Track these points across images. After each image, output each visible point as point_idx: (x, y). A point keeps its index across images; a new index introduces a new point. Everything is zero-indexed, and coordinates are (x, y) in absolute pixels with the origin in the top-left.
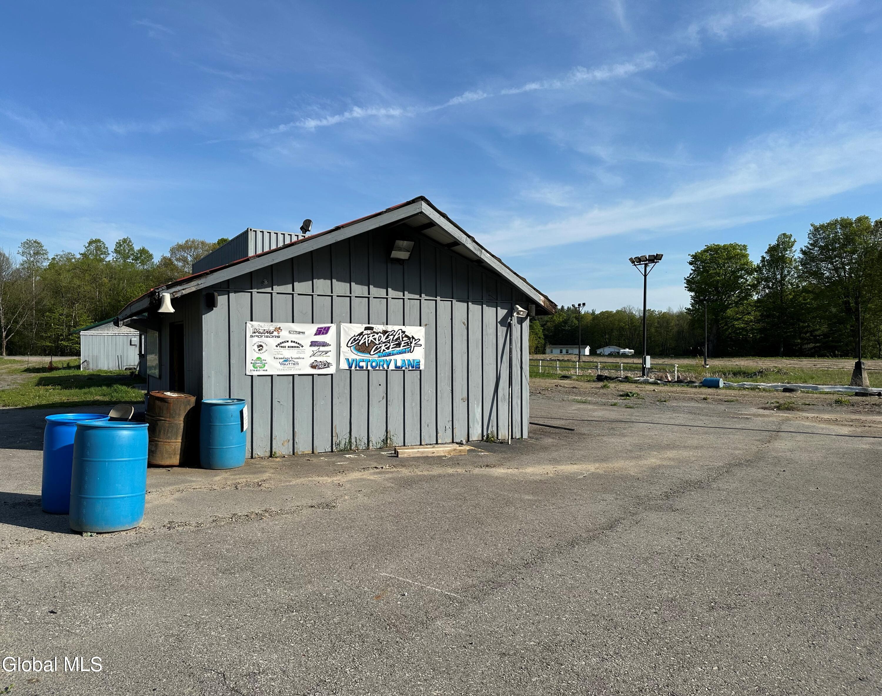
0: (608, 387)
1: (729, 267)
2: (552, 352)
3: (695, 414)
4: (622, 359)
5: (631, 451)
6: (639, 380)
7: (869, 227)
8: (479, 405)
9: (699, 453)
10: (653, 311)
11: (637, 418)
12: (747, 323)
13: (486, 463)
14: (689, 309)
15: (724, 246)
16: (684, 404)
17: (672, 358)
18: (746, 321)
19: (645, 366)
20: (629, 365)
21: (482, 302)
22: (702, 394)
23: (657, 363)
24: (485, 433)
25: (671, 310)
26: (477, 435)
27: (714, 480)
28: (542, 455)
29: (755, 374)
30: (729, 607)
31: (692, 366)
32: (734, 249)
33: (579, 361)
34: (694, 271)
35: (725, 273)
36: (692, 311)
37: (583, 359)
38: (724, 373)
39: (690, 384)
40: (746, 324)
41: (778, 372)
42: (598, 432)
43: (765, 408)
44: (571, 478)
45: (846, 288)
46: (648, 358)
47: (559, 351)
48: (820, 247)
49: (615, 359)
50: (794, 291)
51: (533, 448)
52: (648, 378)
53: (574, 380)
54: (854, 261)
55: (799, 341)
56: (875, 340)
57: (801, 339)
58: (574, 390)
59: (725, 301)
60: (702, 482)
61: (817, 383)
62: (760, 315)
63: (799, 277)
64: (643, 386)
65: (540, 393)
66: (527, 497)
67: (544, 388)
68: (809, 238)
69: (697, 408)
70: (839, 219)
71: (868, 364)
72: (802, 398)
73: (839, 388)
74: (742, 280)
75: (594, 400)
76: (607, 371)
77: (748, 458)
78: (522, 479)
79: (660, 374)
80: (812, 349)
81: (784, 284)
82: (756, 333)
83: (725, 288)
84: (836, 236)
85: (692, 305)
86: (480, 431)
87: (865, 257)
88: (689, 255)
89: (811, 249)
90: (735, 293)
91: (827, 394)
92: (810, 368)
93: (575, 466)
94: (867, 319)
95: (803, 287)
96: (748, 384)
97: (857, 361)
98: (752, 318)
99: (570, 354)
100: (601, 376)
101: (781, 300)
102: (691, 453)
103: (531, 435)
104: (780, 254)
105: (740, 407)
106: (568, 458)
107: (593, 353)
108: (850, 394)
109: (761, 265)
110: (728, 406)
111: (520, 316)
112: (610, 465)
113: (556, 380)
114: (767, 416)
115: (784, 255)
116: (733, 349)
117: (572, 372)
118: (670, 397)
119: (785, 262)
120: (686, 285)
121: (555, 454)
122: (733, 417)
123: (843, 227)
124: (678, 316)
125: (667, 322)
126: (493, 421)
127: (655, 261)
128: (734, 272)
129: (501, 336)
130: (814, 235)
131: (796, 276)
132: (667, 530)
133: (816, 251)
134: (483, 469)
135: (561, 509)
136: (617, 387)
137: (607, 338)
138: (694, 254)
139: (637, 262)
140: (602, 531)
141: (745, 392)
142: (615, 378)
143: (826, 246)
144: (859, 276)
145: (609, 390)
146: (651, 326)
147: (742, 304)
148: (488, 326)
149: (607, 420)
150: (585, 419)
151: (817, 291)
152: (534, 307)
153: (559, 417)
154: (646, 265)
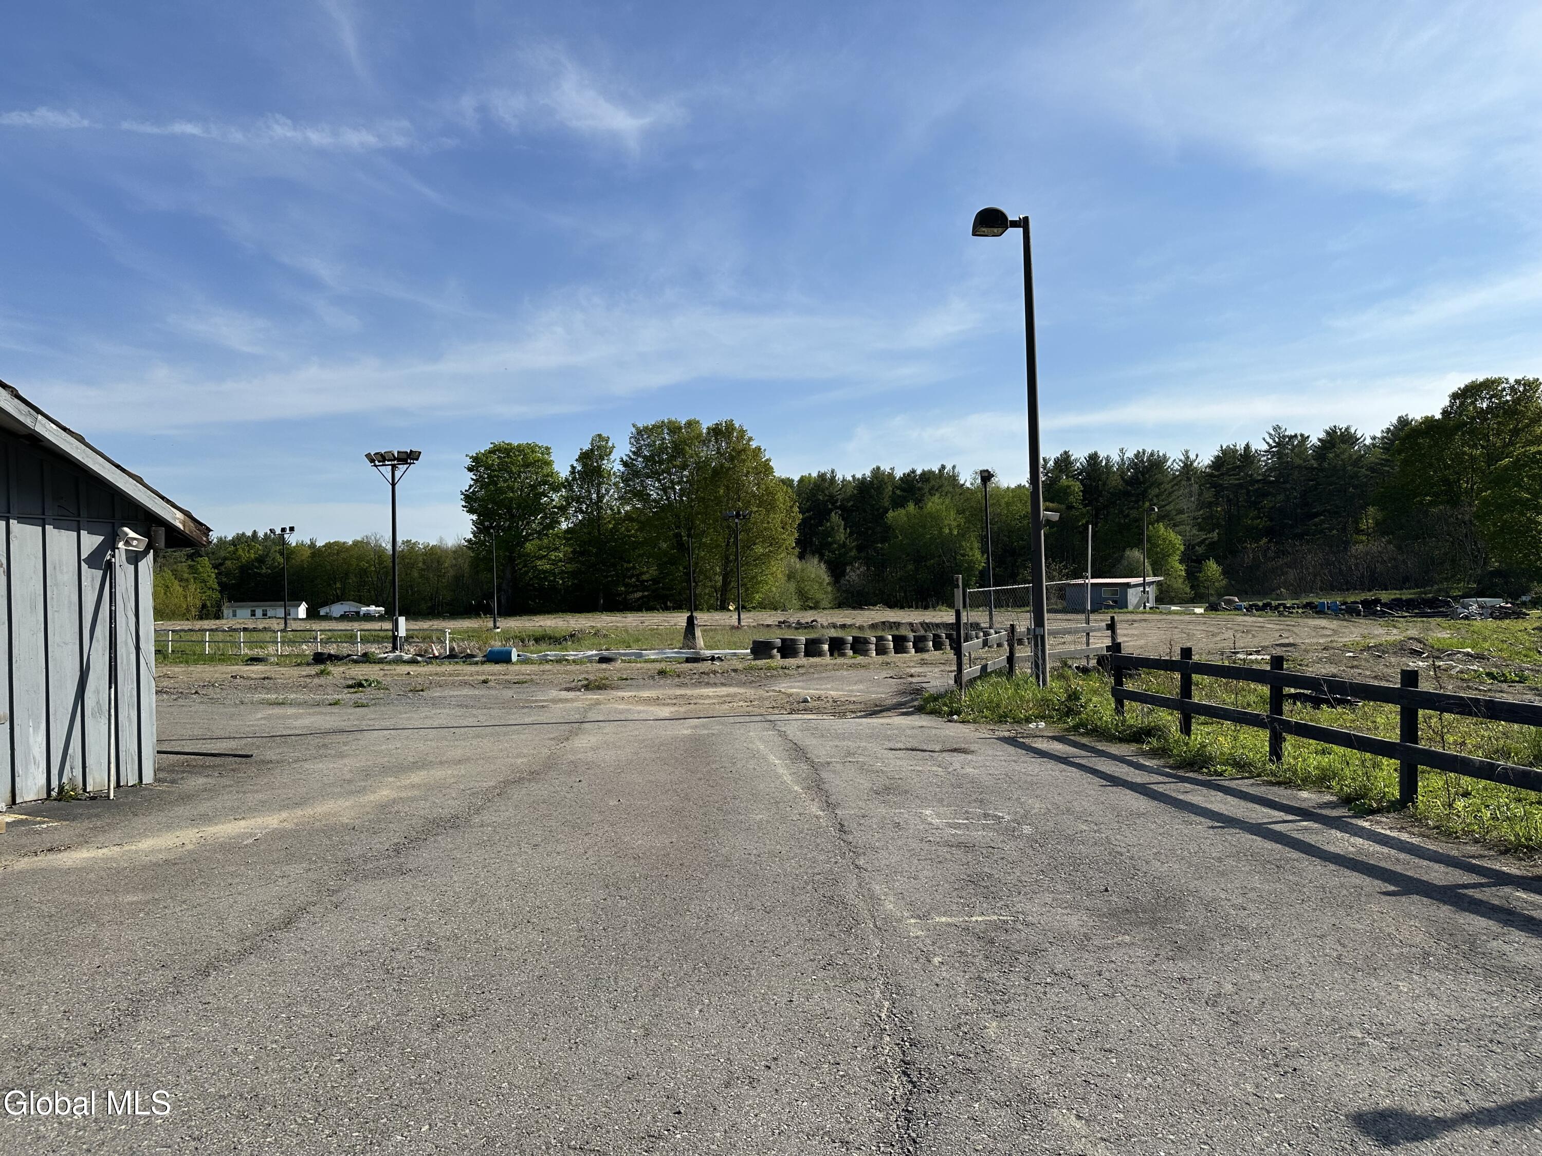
0: (328, 674)
1: (527, 478)
2: (235, 615)
3: (467, 707)
4: (363, 622)
5: (350, 782)
6: (386, 658)
7: (700, 434)
8: (39, 727)
9: (462, 770)
10: (414, 544)
11: (371, 723)
12: (555, 563)
13: (49, 845)
14: (469, 541)
15: (519, 446)
16: (452, 693)
17: (444, 618)
18: (553, 560)
19: (396, 633)
20: (373, 633)
21: (44, 519)
22: (483, 673)
23: (421, 628)
24: (55, 783)
25: (444, 542)
26: (35, 790)
27: (477, 812)
28: (180, 810)
29: (566, 640)
30: (464, 1018)
31: (474, 630)
32: (533, 451)
33: (284, 631)
34: (476, 481)
35: (522, 487)
36: (475, 543)
37: (293, 625)
38: (521, 640)
39: (468, 660)
40: (553, 564)
41: (595, 634)
42: (296, 754)
43: (568, 689)
44: (229, 847)
45: (677, 516)
46: (402, 620)
47: (249, 612)
48: (645, 457)
49: (350, 624)
50: (614, 519)
51: (161, 800)
52: (402, 654)
53: (272, 664)
54: (685, 480)
55: (623, 589)
56: (711, 587)
57: (626, 585)
58: (266, 682)
59: (522, 530)
60: (458, 818)
61: (644, 647)
62: (572, 552)
63: (620, 498)
64: (394, 667)
65: (196, 692)
66: (130, 898)
67: (206, 684)
68: (630, 443)
69: (471, 697)
70: (666, 421)
71: (702, 618)
72: (619, 670)
73: (670, 653)
74: (546, 499)
75: (300, 697)
76: (335, 646)
77: (535, 767)
78: (126, 865)
79: (423, 646)
80: (639, 599)
81: (602, 508)
82: (567, 577)
83: (523, 510)
84: (663, 443)
85: (474, 533)
86: (43, 781)
87: (697, 476)
88: (467, 456)
89: (633, 460)
90: (536, 518)
91: (653, 661)
92: (636, 627)
93: (242, 823)
94: (702, 557)
95: (626, 512)
96: (552, 654)
97: (689, 614)
98: (561, 555)
99: (269, 618)
100: (321, 654)
101: (599, 531)
102: (450, 772)
103: (161, 775)
104: (595, 464)
105: (536, 689)
106: (232, 809)
107: (312, 614)
108: (680, 661)
109: (571, 478)
110: (519, 690)
111: (131, 548)
112: (309, 811)
113: (236, 667)
114: (572, 701)
115: (601, 466)
116: (535, 603)
117: (271, 649)
118: (431, 683)
119: (601, 476)
120: (464, 504)
121: (204, 807)
122: (523, 707)
123: (671, 432)
124: (455, 552)
125: (438, 562)
126: (72, 757)
127: (409, 461)
128: (533, 487)
129: (90, 588)
130: (637, 440)
131: (616, 496)
132: (385, 910)
133: (640, 463)
134: (40, 858)
135: (199, 908)
136: (347, 672)
137: (339, 588)
138: (475, 455)
139: (379, 462)
140: (269, 934)
141: (548, 667)
142: (346, 657)
143: (652, 456)
144: (690, 500)
145: (331, 677)
146: (412, 568)
147: (546, 535)
148: (58, 568)
149: (318, 732)
150: (278, 734)
151: (643, 518)
152: (162, 531)
153: (227, 735)
154: (394, 467)
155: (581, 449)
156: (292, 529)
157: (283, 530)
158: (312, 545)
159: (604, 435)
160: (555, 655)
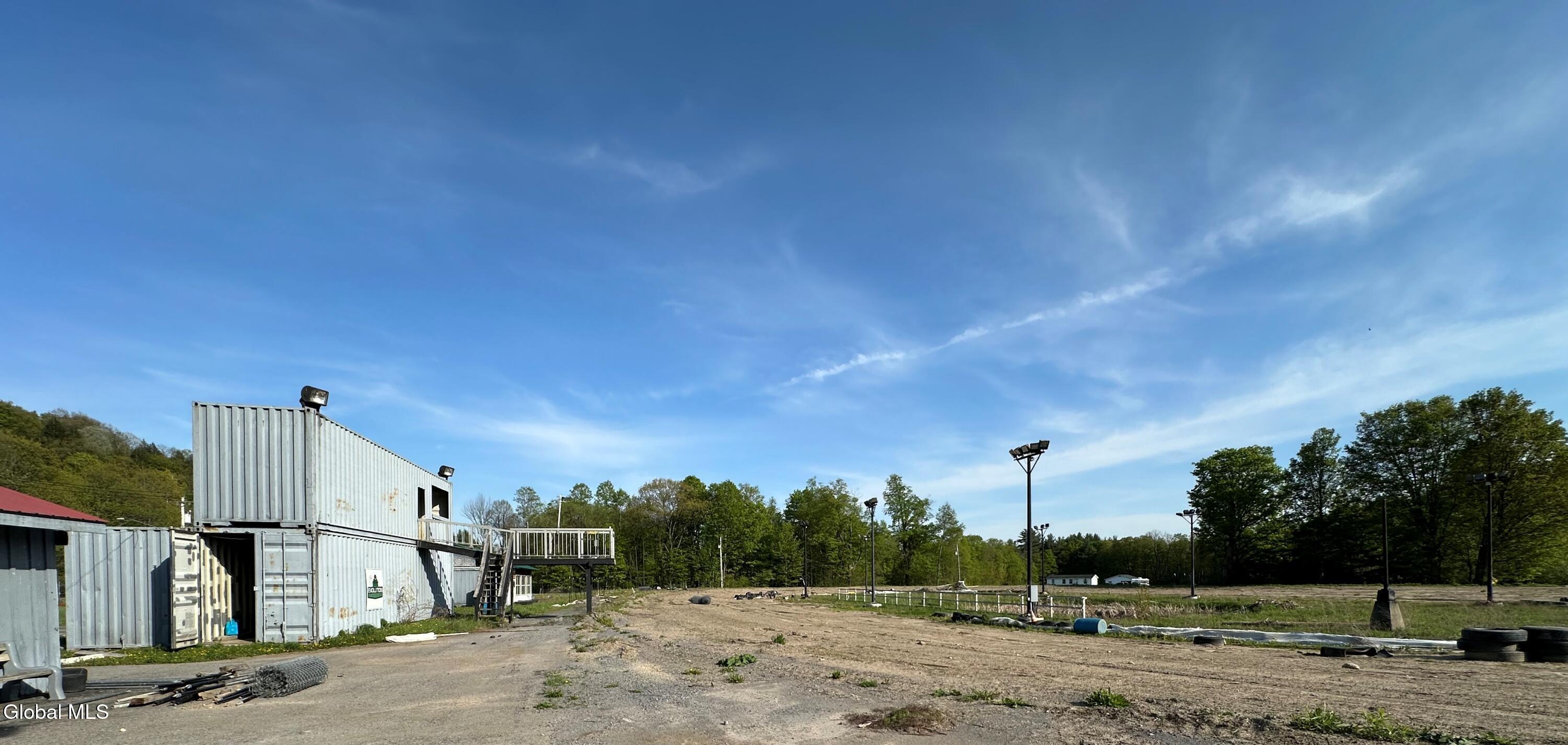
1: (1248, 475)
2: (1053, 583)
4: (1133, 589)
7: (1451, 409)
18: (1273, 540)
32: (1255, 452)
34: (1200, 482)
35: (1243, 482)
37: (1087, 589)
40: (1274, 544)
41: (1281, 605)
47: (1061, 581)
48: (1376, 441)
49: (1125, 590)
55: (1348, 563)
57: (1353, 560)
59: (1242, 517)
63: (1345, 482)
68: (1358, 431)
74: (1265, 490)
81: (1324, 493)
82: (1288, 555)
83: (1242, 501)
84: (1399, 425)
88: (1193, 463)
89: (1361, 446)
97: (1381, 587)
104: (1318, 455)
107: (1101, 582)
109: (1290, 471)
115: (1324, 456)
119: (1324, 465)
120: (1190, 500)
123: (1410, 412)
127: (1039, 450)
128: (1254, 482)
130: (1367, 427)
131: (1341, 481)
133: (1368, 447)
138: (1200, 462)
139: (1019, 455)
143: (1385, 439)
154: (1029, 458)
155: (1303, 444)
156: (1047, 525)
157: (1042, 526)
158: (1115, 539)
159: (1329, 428)
160: (1149, 629)
